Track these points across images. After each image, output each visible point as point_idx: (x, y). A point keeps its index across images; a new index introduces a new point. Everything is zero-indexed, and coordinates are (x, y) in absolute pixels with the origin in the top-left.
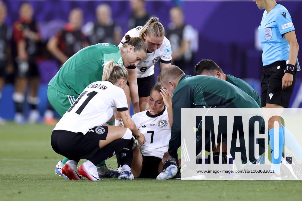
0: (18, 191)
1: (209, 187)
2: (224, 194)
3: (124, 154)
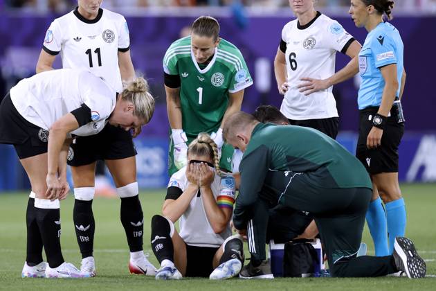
3: (160, 246)
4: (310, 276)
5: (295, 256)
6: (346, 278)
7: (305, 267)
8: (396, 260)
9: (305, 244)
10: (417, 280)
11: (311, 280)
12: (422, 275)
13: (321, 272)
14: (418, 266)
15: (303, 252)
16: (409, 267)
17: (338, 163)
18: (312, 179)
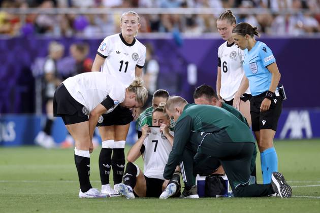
0: (36, 209)
1: (207, 205)
2: (220, 211)
3: (128, 179)
4: (221, 197)
5: (212, 185)
6: (243, 198)
7: (218, 191)
8: (273, 186)
9: (218, 177)
10: (287, 199)
11: (222, 199)
12: (290, 196)
13: (228, 194)
14: (287, 190)
15: (217, 182)
16: (281, 191)
17: (232, 127)
18: (217, 137)
